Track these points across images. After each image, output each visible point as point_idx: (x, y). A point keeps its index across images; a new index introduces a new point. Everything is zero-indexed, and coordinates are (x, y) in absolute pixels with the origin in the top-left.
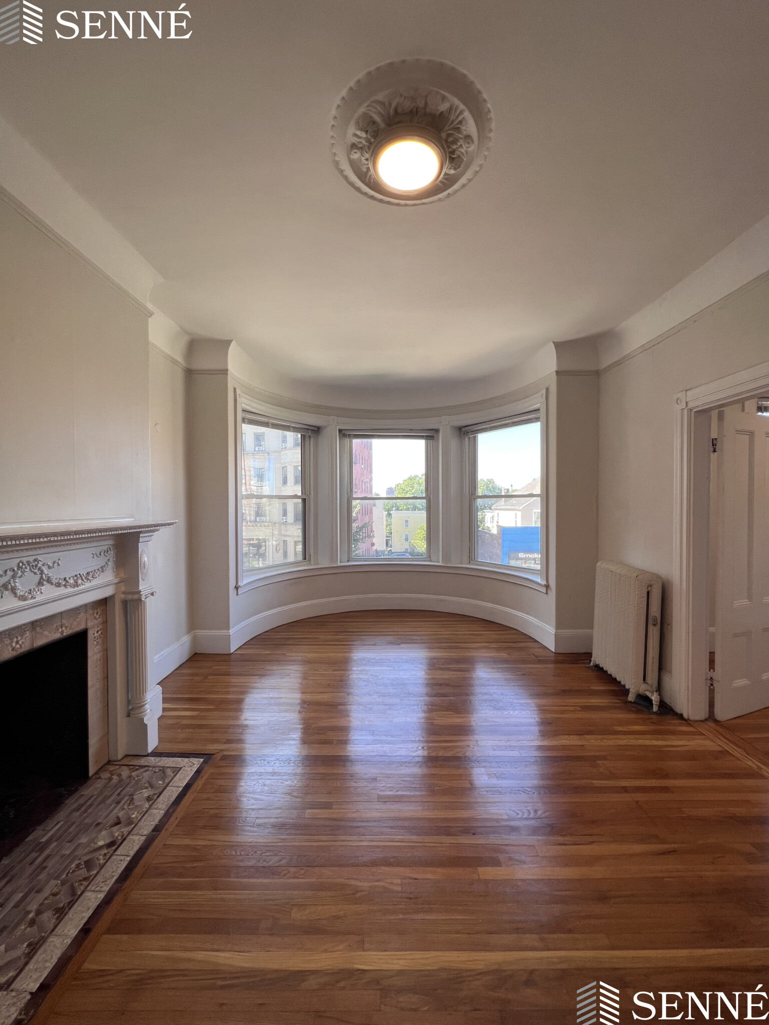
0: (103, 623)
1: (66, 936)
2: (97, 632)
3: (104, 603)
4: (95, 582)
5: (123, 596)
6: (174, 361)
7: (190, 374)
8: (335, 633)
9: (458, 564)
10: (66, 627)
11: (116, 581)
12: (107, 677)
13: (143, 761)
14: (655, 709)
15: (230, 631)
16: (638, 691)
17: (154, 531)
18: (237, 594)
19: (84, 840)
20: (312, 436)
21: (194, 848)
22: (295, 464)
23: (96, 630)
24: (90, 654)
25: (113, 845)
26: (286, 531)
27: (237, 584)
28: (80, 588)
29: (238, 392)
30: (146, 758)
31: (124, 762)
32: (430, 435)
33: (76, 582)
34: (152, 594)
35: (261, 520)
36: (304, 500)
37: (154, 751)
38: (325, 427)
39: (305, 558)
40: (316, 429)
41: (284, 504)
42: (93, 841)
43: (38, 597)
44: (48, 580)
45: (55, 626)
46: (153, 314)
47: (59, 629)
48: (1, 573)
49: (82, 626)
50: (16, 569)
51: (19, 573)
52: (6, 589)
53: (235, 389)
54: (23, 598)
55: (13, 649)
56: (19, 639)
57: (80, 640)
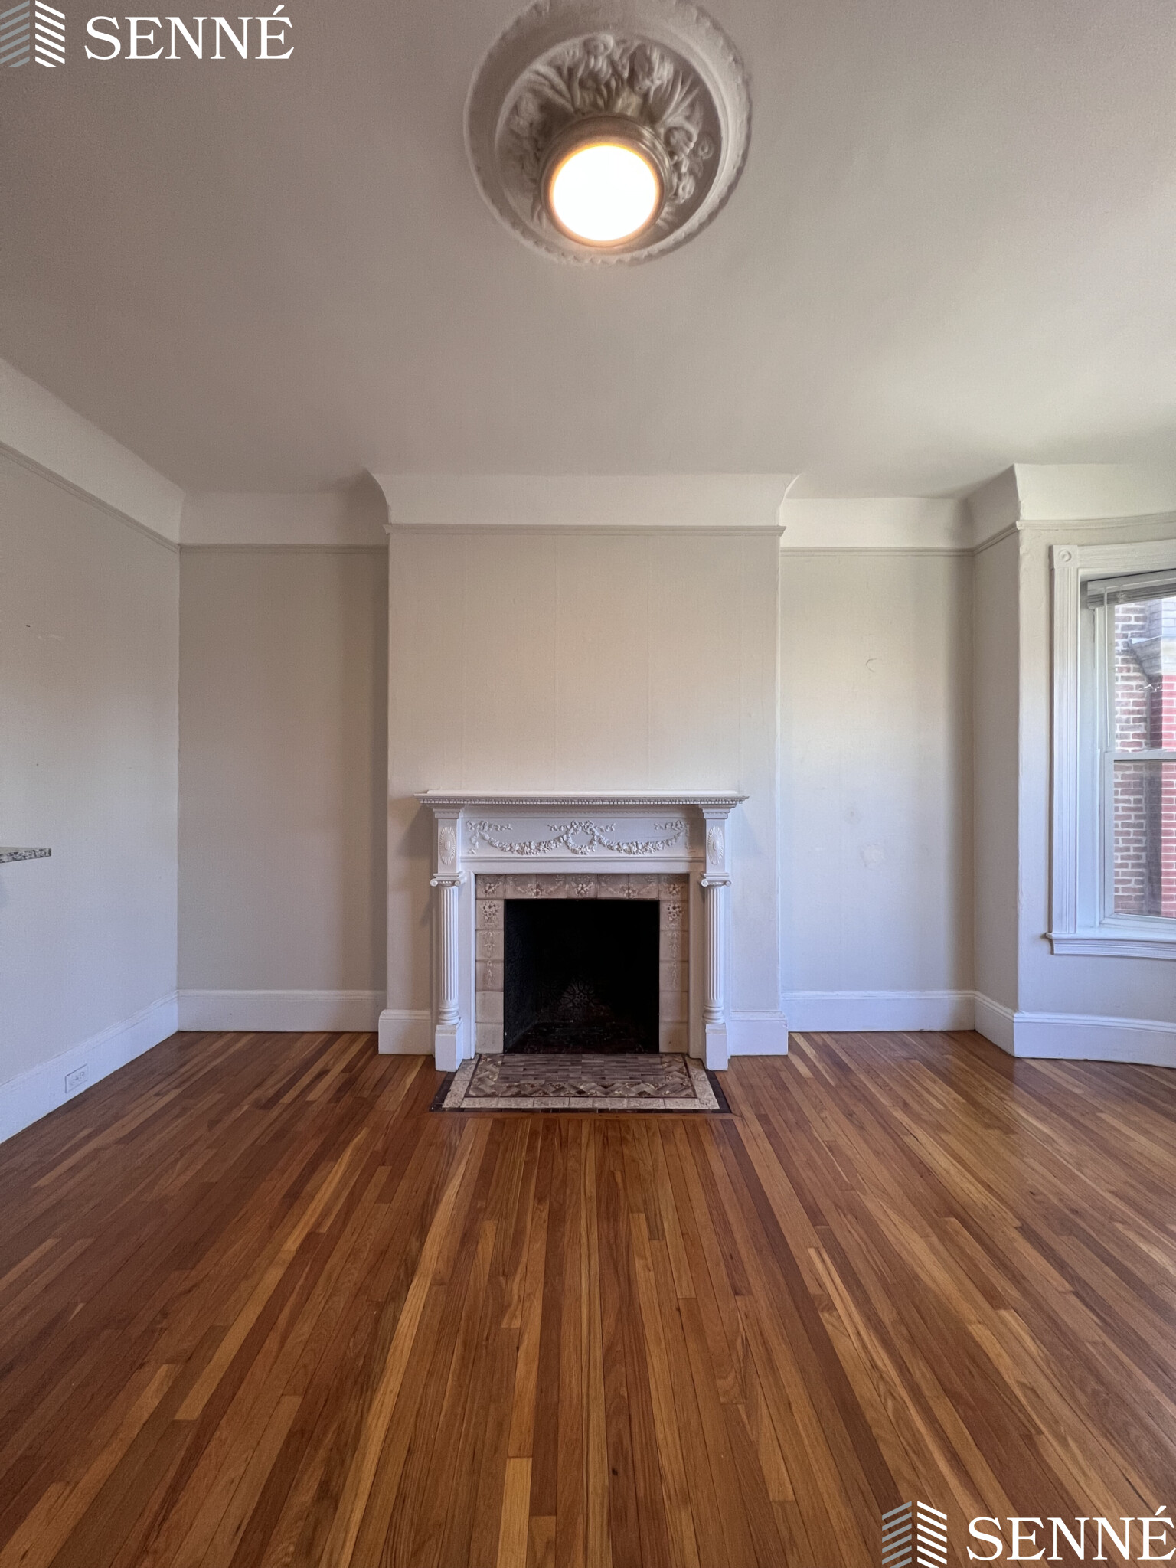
0: (683, 901)
2: (674, 908)
3: (678, 878)
4: (656, 855)
5: (698, 877)
7: (966, 558)
10: (633, 891)
11: (686, 856)
15: (1016, 1015)
17: (727, 807)
18: (1052, 952)
19: (584, 1078)
21: (577, 1138)
23: (672, 905)
24: (663, 926)
27: (1050, 931)
28: (636, 856)
29: (1060, 550)
33: (631, 849)
34: (722, 884)
37: (717, 1074)
42: (584, 1082)
43: (589, 854)
44: (600, 841)
45: (621, 886)
46: (784, 528)
47: (624, 891)
48: (556, 827)
49: (653, 896)
50: (569, 827)
51: (572, 831)
52: (560, 841)
53: (1050, 549)
54: (574, 851)
55: (578, 893)
56: (584, 886)
57: (652, 908)
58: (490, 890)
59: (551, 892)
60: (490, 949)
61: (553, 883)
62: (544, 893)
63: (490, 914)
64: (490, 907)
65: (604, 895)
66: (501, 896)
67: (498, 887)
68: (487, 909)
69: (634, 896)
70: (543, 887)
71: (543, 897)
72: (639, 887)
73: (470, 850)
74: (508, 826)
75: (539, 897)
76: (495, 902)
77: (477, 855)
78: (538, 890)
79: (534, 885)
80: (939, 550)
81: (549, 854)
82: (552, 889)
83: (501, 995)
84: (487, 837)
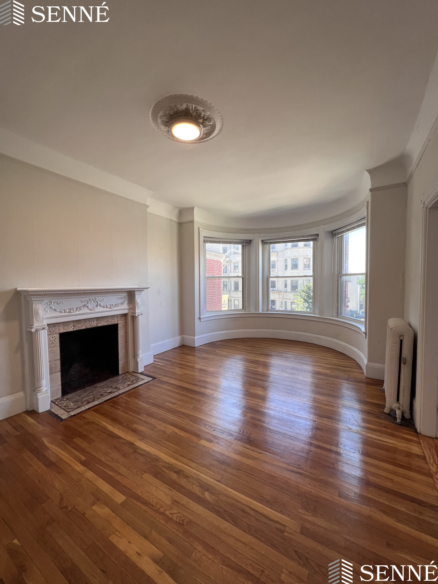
0: (125, 322)
1: (85, 408)
2: (123, 325)
3: (125, 315)
4: (118, 308)
5: (131, 314)
6: (171, 220)
7: (180, 225)
8: (247, 346)
9: (330, 317)
10: (110, 322)
11: (128, 308)
12: (127, 342)
13: (136, 375)
14: (398, 421)
15: (195, 337)
16: (391, 407)
17: (142, 291)
18: (200, 321)
19: (105, 389)
20: (247, 245)
21: (127, 401)
22: (292, 258)
23: (122, 325)
24: (119, 332)
25: (110, 393)
26: (286, 296)
27: (200, 317)
28: (112, 309)
29: (201, 229)
30: (138, 374)
31: (131, 373)
32: (315, 238)
33: (111, 307)
34: (141, 314)
35: (273, 289)
36: (243, 278)
37: (142, 373)
38: (253, 240)
39: (243, 308)
40: (249, 241)
41: (286, 281)
42: (107, 390)
43: (96, 310)
44: (100, 305)
45: (105, 320)
46: (149, 206)
47: (107, 322)
48: (83, 301)
49: (116, 323)
50: (88, 301)
51: (90, 302)
52: (85, 307)
53: (199, 228)
54: (91, 310)
55: (90, 325)
56: (92, 322)
57: (115, 327)
58: (52, 331)
59: (80, 327)
60: (54, 355)
61: (80, 323)
62: (76, 328)
63: (52, 341)
64: (52, 338)
65: (99, 325)
66: (58, 332)
67: (56, 328)
68: (51, 339)
69: (110, 324)
70: (76, 325)
71: (76, 329)
72: (111, 320)
73: (45, 314)
74: (63, 302)
75: (74, 330)
76: (55, 335)
77: (48, 316)
78: (74, 327)
79: (72, 325)
80: (174, 221)
81: (81, 312)
82: (80, 326)
83: (59, 374)
84: (53, 308)
